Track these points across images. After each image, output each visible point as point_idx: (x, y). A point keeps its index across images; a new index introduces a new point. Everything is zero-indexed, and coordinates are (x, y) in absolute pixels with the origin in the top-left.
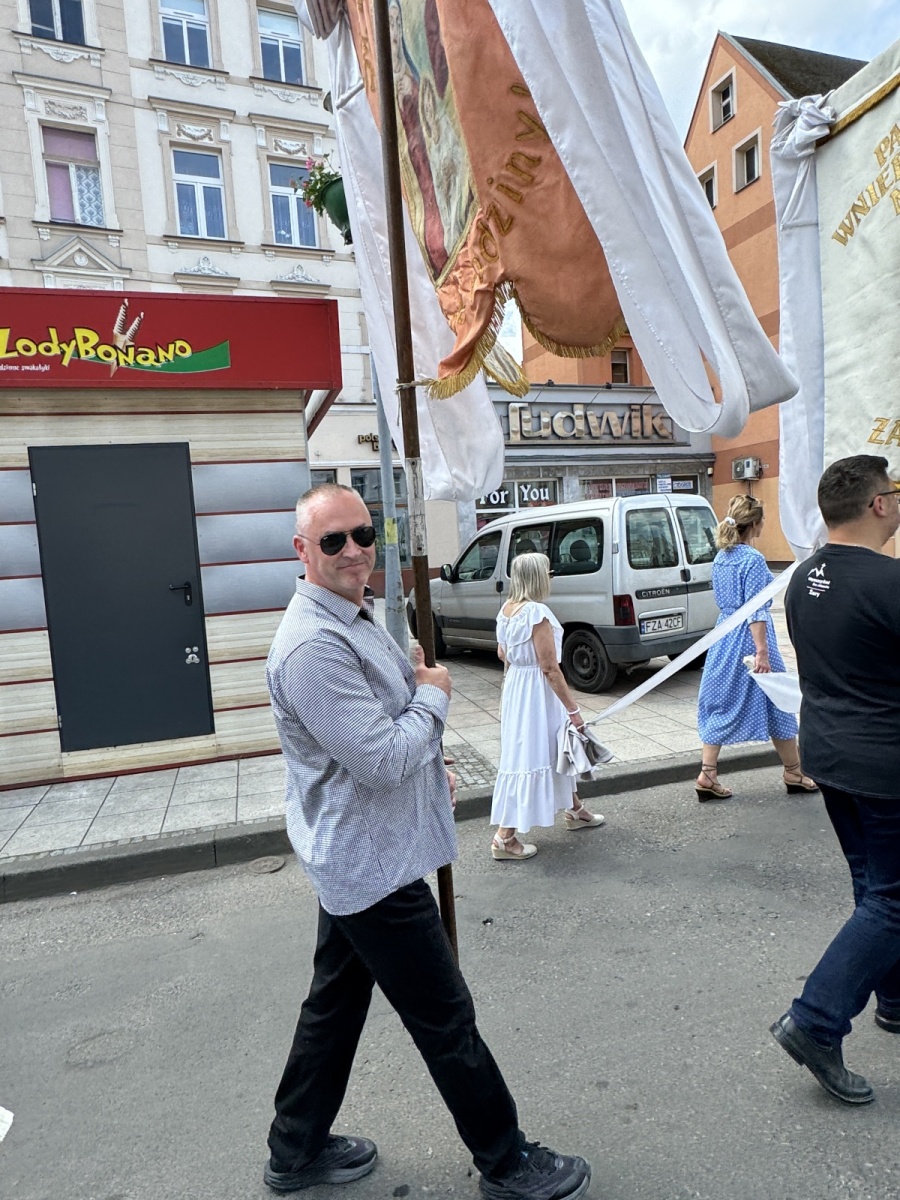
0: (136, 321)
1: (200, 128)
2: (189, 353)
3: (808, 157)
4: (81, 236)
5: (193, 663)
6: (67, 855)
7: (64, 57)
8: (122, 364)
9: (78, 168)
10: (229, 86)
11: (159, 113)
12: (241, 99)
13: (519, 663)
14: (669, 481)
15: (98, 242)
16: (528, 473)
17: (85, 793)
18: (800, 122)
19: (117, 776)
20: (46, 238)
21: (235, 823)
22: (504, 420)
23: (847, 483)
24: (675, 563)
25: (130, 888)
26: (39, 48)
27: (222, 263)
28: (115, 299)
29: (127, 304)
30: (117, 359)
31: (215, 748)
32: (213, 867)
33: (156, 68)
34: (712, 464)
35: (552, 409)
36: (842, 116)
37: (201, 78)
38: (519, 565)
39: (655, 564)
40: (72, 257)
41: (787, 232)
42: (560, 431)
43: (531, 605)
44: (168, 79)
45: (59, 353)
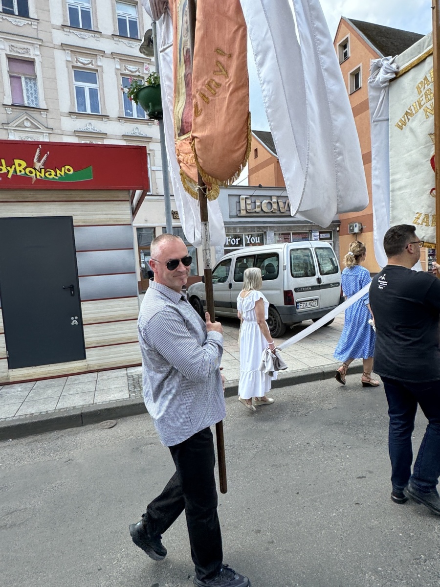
0: (45, 156)
1: (87, 59)
2: (72, 172)
3: (386, 87)
4: (28, 112)
5: (75, 325)
6: (8, 421)
7: (18, 23)
8: (38, 177)
9: (26, 78)
10: (101, 39)
11: (67, 52)
12: (108, 46)
13: (248, 320)
14: (318, 234)
15: (35, 114)
16: (250, 229)
17: (20, 389)
18: (382, 70)
19: (37, 381)
20: (9, 113)
21: (93, 404)
22: (238, 204)
23: (396, 237)
24: (314, 275)
25: (39, 437)
26: (6, 19)
27: (98, 126)
28: (35, 144)
29: (41, 147)
30: (36, 174)
31: (86, 366)
32: (80, 426)
33: (65, 29)
34: (339, 226)
35: (261, 199)
36: (401, 68)
37: (88, 35)
38: (248, 273)
39: (306, 275)
40: (23, 122)
41: (375, 123)
42: (265, 209)
43: (254, 292)
44: (71, 35)
45: (6, 171)
